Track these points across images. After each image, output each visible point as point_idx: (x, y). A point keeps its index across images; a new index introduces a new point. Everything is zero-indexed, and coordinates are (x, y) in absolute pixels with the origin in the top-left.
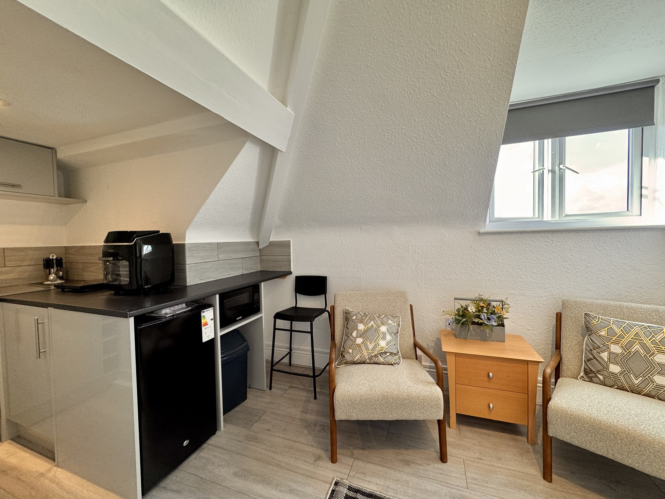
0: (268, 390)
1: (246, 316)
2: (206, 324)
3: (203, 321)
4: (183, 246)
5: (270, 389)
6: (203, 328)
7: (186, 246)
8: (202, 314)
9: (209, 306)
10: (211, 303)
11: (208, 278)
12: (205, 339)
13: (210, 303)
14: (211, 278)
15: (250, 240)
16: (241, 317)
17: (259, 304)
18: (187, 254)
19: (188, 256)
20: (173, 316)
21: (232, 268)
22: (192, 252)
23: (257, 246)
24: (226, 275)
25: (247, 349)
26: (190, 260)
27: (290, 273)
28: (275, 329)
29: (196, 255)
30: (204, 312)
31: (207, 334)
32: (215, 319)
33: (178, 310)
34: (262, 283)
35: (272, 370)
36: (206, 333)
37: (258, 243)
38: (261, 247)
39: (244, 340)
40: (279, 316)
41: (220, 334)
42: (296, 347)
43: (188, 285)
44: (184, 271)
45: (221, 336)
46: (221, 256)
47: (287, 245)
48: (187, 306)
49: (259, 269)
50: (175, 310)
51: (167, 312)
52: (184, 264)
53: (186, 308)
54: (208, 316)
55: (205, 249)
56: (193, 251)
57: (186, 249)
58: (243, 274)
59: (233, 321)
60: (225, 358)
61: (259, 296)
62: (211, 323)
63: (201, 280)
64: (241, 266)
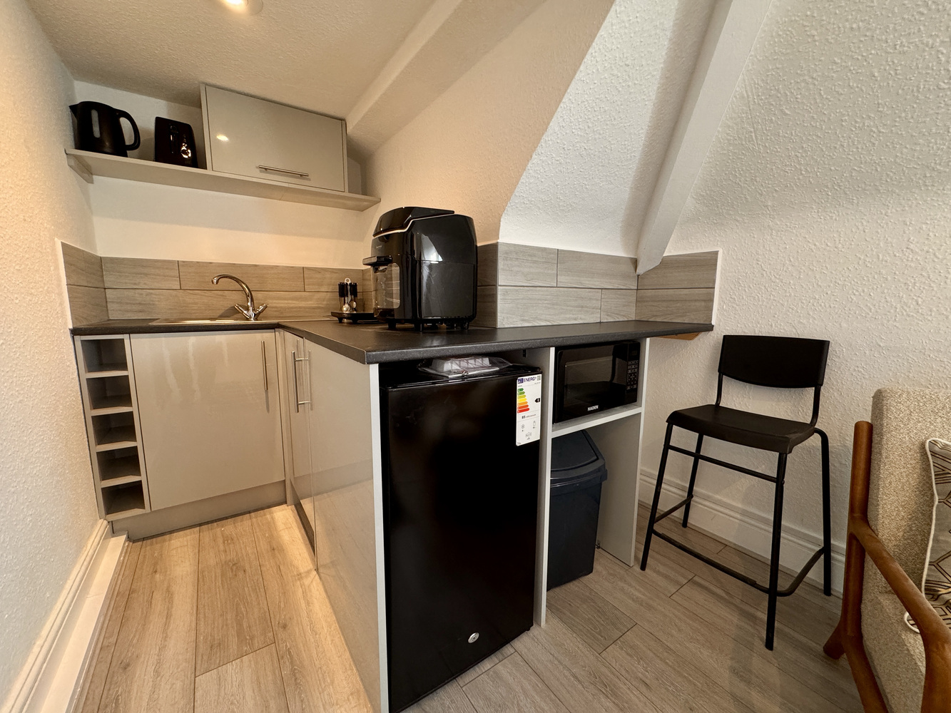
0: (637, 568)
1: (606, 406)
2: (525, 409)
3: (519, 401)
4: (492, 249)
5: (643, 567)
6: (519, 416)
7: (501, 250)
8: (519, 386)
9: (534, 370)
10: (538, 366)
11: (536, 319)
12: (522, 439)
13: (536, 364)
14: (541, 320)
15: (620, 252)
16: (597, 407)
17: (637, 384)
18: (501, 264)
19: (503, 269)
20: (463, 378)
21: (582, 307)
22: (509, 262)
23: (633, 269)
24: (569, 319)
25: (602, 475)
26: (506, 278)
27: (709, 328)
28: (667, 447)
29: (516, 269)
30: (522, 381)
31: (527, 430)
32: (543, 400)
33: (475, 369)
34: (648, 340)
35: (651, 531)
36: (523, 427)
37: (635, 262)
38: (640, 270)
39: (598, 456)
40: (678, 419)
41: (552, 433)
42: (703, 491)
43: (499, 325)
44: (492, 298)
45: (555, 441)
46: (564, 279)
47: (707, 263)
48: (493, 364)
49: (633, 317)
50: (468, 368)
51: (452, 369)
52: (495, 285)
53: (489, 368)
54: (530, 390)
55: (535, 259)
56: (511, 259)
57: (499, 255)
58: (600, 323)
59: (579, 412)
60: (558, 485)
61: (638, 368)
62: (536, 408)
63: (523, 320)
64: (598, 304)
